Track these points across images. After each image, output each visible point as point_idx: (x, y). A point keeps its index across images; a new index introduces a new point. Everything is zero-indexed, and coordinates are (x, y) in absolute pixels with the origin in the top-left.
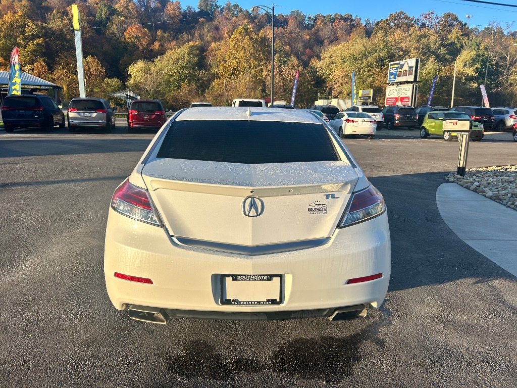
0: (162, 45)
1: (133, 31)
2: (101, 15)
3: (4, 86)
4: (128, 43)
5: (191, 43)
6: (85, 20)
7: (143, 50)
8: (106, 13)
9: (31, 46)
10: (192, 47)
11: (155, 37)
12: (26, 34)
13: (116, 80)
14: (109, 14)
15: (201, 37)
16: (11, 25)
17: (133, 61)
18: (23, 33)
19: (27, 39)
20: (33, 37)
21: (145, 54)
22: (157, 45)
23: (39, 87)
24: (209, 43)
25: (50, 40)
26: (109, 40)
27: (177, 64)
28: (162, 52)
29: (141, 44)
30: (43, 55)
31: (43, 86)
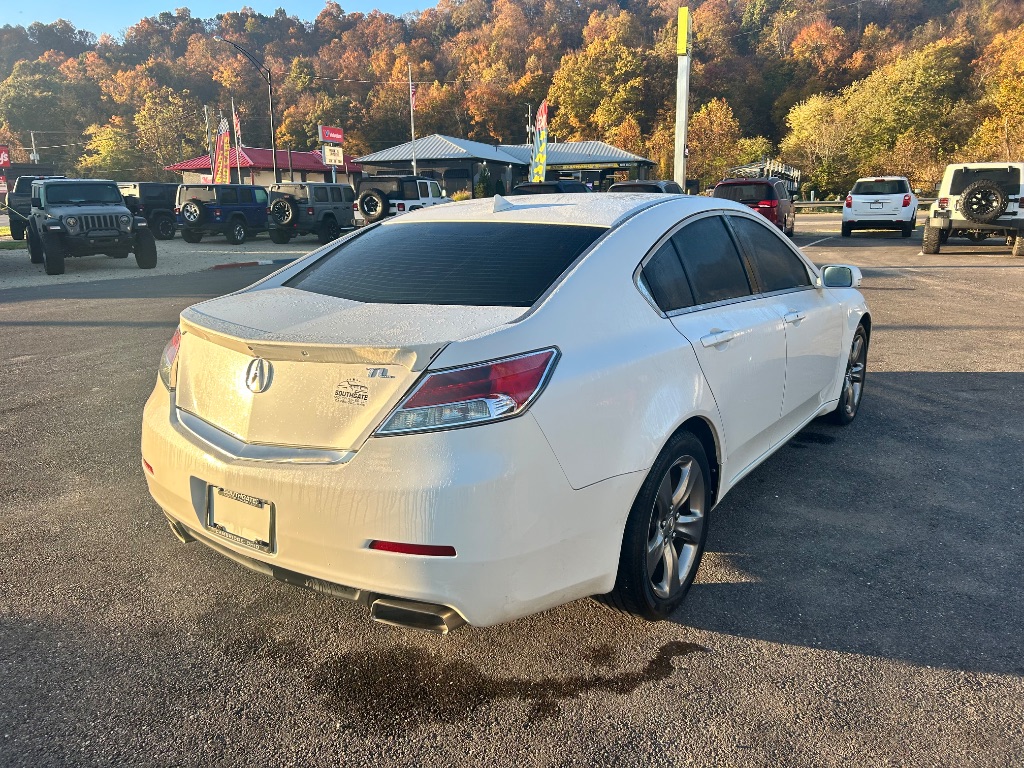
0: (870, 58)
1: (810, 37)
2: (753, 14)
3: (565, 167)
4: (796, 64)
5: (942, 43)
6: (721, 30)
7: (826, 73)
8: (761, 10)
9: (622, 94)
10: (943, 50)
11: (859, 42)
12: (616, 73)
13: (761, 140)
14: (768, 11)
15: (970, 26)
16: (597, 60)
17: (800, 98)
18: (611, 72)
19: (615, 82)
20: (628, 76)
21: (830, 82)
22: (858, 58)
23: (616, 166)
24: (990, 35)
25: (653, 79)
26: (759, 64)
27: (895, 94)
28: (863, 73)
29: (824, 62)
30: (638, 105)
31: (623, 162)
